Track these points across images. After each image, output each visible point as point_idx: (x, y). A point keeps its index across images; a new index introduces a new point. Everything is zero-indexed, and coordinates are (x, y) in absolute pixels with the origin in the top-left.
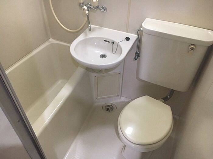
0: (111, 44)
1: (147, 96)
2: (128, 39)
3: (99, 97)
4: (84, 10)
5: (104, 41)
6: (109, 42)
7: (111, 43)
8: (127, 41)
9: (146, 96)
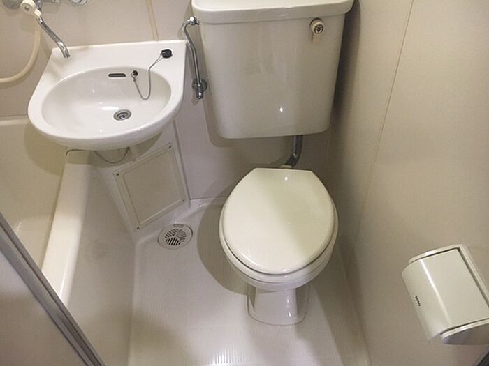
0: (133, 80)
1: (257, 169)
2: (167, 54)
3: (142, 223)
4: (27, 9)
5: (110, 75)
6: (124, 75)
7: (129, 77)
8: (166, 59)
9: (254, 170)
